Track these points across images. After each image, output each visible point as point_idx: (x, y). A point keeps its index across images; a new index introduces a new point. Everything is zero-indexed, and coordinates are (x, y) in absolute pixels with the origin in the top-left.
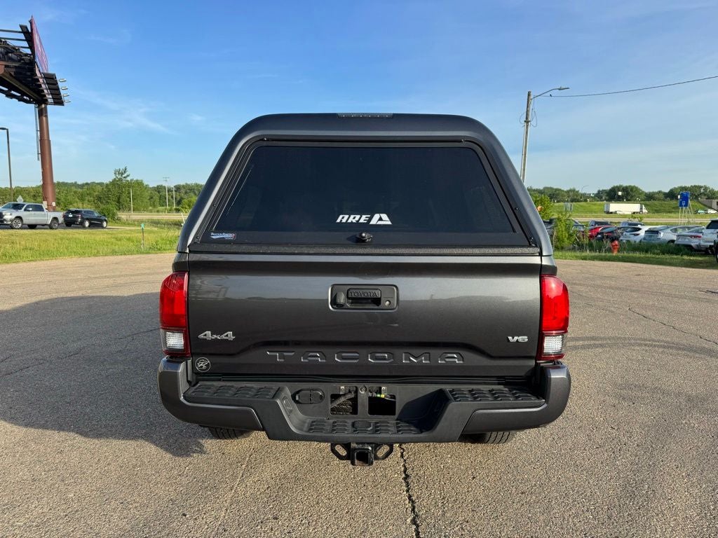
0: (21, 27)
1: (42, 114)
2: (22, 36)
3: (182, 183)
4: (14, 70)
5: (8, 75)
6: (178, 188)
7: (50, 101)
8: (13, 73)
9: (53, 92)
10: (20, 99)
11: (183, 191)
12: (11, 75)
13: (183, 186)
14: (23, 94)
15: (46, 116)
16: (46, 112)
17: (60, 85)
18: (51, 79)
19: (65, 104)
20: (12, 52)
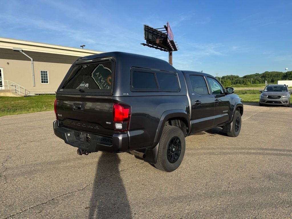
0: (164, 26)
1: (171, 54)
2: (165, 29)
3: (225, 75)
4: (162, 41)
5: (160, 43)
6: (223, 78)
7: (173, 50)
8: (162, 42)
9: (173, 46)
10: (165, 51)
11: (226, 78)
12: (161, 43)
13: (226, 77)
14: (165, 49)
15: (172, 55)
16: (172, 54)
17: (175, 44)
18: (172, 42)
19: (178, 50)
20: (163, 35)
